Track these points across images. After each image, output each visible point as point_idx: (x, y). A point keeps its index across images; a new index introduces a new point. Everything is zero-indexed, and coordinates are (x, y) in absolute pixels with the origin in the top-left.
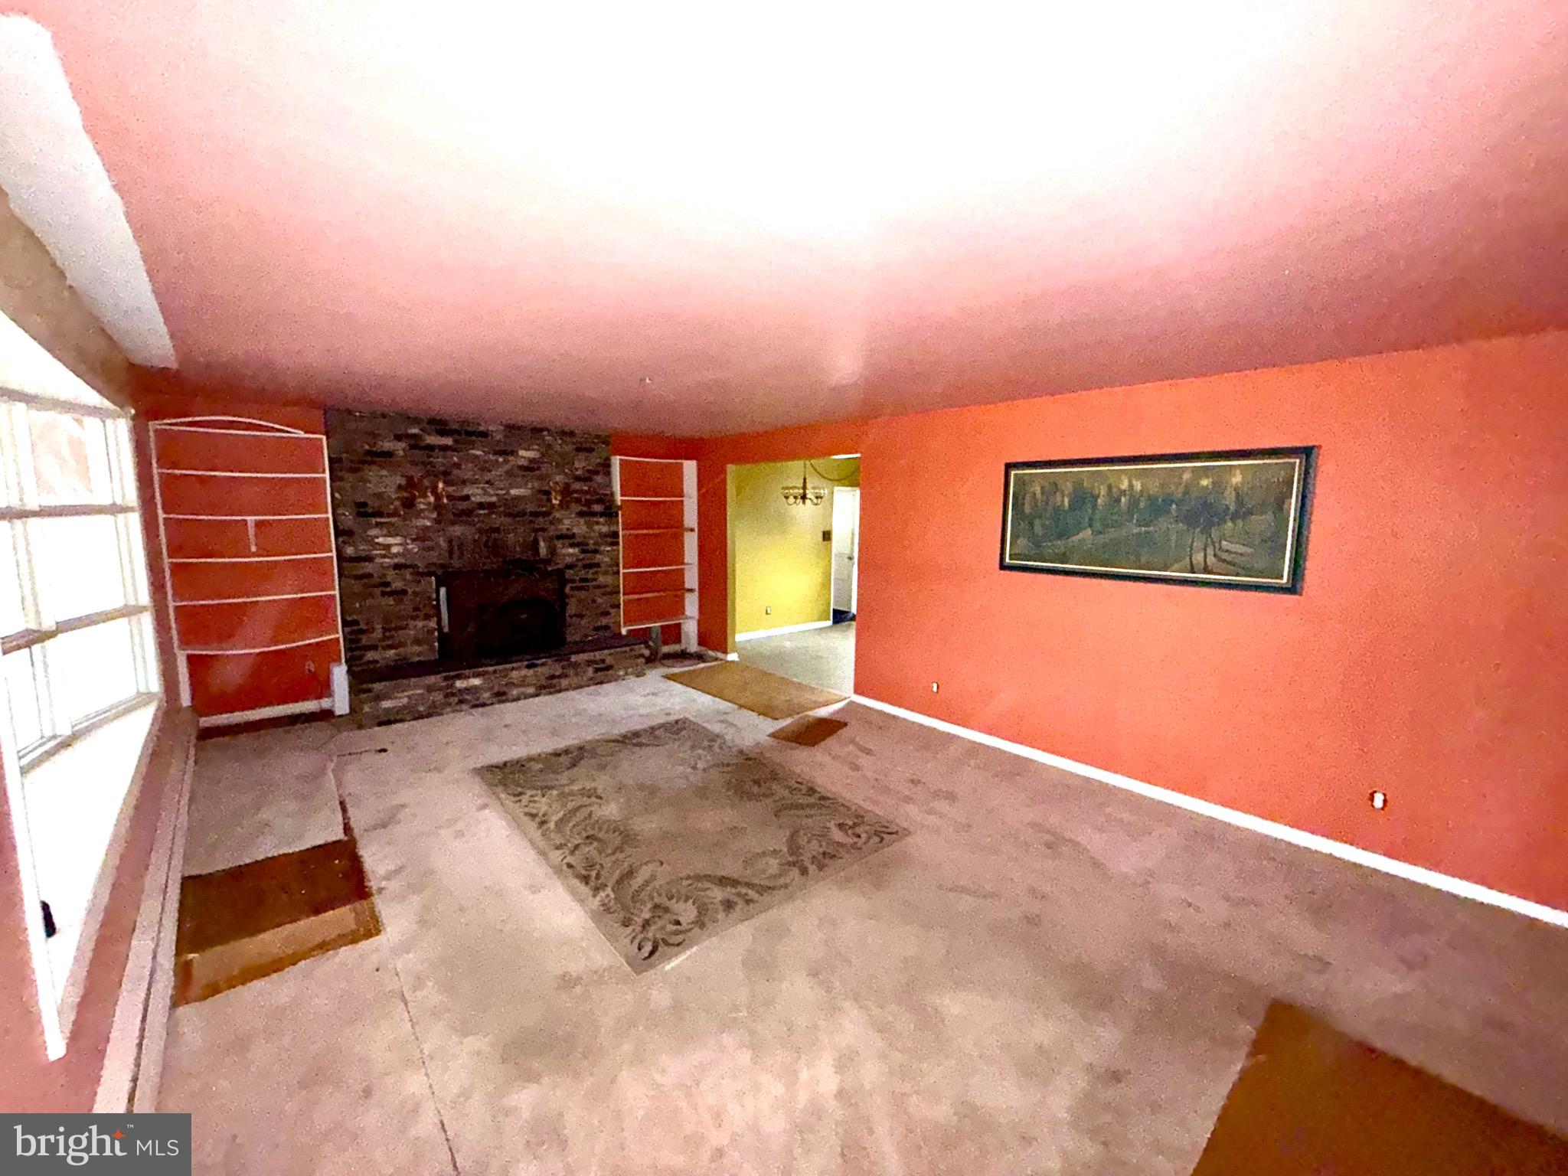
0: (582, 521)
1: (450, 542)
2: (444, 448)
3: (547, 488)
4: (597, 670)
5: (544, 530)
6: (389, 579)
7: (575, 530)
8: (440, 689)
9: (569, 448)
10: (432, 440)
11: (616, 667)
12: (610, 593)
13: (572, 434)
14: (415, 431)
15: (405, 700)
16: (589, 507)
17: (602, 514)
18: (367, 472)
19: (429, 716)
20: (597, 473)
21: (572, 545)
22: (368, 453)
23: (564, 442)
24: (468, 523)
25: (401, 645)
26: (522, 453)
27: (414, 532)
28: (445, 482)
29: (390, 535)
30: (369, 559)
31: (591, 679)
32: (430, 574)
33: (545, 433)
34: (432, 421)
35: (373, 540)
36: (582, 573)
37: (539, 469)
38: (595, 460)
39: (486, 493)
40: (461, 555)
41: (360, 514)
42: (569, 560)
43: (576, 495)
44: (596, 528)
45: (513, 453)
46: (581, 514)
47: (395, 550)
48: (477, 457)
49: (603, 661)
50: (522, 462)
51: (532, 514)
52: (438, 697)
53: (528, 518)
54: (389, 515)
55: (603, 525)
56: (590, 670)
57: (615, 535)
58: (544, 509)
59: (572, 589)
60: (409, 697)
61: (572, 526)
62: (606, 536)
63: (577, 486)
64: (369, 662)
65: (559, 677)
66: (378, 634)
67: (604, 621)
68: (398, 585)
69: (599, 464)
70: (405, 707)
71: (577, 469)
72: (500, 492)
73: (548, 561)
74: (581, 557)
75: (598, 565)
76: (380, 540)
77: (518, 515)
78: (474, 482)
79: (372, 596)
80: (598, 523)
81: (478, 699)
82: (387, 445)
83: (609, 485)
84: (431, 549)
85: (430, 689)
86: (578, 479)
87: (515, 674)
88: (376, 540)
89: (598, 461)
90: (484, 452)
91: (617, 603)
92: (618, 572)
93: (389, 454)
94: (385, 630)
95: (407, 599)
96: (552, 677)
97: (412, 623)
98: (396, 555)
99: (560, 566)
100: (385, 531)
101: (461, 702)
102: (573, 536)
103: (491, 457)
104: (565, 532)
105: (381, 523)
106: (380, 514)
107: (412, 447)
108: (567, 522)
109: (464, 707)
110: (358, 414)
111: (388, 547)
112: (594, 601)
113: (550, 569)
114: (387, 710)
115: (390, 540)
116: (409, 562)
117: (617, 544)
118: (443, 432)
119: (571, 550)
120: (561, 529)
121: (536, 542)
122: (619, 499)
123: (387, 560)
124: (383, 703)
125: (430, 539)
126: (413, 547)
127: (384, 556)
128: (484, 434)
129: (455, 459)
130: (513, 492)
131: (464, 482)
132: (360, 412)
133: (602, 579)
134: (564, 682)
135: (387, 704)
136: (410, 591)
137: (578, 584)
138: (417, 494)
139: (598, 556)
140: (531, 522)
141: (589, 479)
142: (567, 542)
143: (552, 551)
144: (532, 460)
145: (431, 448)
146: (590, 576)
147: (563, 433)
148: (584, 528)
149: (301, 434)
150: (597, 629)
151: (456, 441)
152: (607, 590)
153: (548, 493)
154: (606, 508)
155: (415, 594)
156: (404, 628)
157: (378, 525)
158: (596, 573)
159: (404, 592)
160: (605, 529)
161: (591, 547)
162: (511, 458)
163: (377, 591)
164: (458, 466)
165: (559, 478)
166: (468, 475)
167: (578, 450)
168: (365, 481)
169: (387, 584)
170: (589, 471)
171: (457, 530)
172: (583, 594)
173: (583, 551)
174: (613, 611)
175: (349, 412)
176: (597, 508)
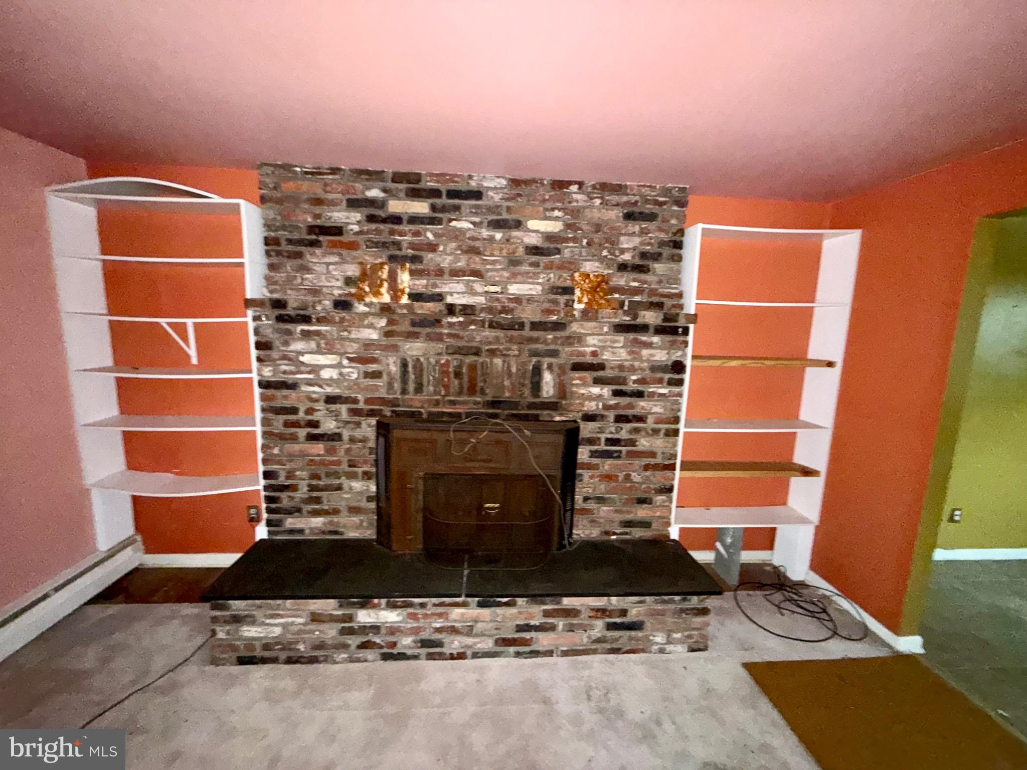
0: (621, 338)
1: (404, 365)
2: (414, 219)
3: (568, 283)
4: (611, 627)
5: (554, 354)
6: (316, 417)
7: (606, 356)
8: (333, 619)
9: (614, 215)
10: (396, 206)
11: (648, 625)
12: (656, 467)
13: (619, 189)
14: (374, 193)
15: (277, 631)
16: (635, 317)
17: (659, 331)
18: (308, 256)
19: (313, 660)
20: (657, 257)
21: (597, 381)
22: (311, 229)
23: (604, 203)
24: (429, 338)
25: (336, 512)
26: (532, 224)
27: (352, 348)
28: (413, 273)
29: (319, 351)
30: (293, 386)
31: (598, 641)
32: (371, 413)
33: (574, 188)
34: (398, 178)
35: (297, 357)
36: (611, 429)
37: (558, 251)
38: (657, 234)
39: (472, 292)
40: (419, 389)
41: (280, 319)
42: (591, 406)
43: (617, 296)
44: (645, 352)
45: (518, 224)
46: (621, 328)
47: (326, 374)
48: (462, 231)
49: (624, 612)
50: (533, 240)
51: (535, 326)
52: (331, 632)
53: (527, 332)
54: (320, 321)
55: (660, 348)
56: (599, 624)
57: (678, 367)
58: (555, 318)
59: (593, 454)
60: (284, 626)
61: (603, 348)
62: (663, 368)
63: (621, 280)
64: (292, 531)
65: (537, 628)
66: (303, 491)
67: (642, 512)
68: (329, 425)
69: (662, 244)
70: (277, 641)
71: (623, 251)
72: (493, 289)
73: (553, 406)
74: (612, 402)
75: (641, 419)
76: (306, 359)
77: (510, 327)
78: (456, 273)
79: (294, 438)
80: (649, 345)
81: (394, 644)
82: (339, 216)
83: (676, 279)
84: (377, 375)
85: (316, 618)
86: (623, 267)
87: (457, 612)
88: (302, 359)
89: (663, 236)
90: (474, 223)
91: (668, 484)
92: (676, 432)
93: (338, 231)
94: (312, 488)
95: (342, 448)
96: (527, 628)
97: (345, 482)
98: (330, 382)
99: (570, 416)
100: (313, 345)
101: (364, 646)
102: (601, 367)
103: (485, 233)
104: (589, 359)
105: (309, 332)
106: (306, 320)
107: (371, 219)
108: (591, 340)
109: (370, 654)
110: (298, 169)
111: (315, 369)
112: (628, 477)
113: (557, 419)
114: (250, 643)
115: (321, 360)
116: (346, 393)
117: (680, 383)
118: (415, 194)
119: (596, 390)
120: (583, 354)
121: (537, 371)
122: (691, 304)
123: (316, 389)
124: (245, 628)
125: (374, 360)
126: (353, 373)
127: (310, 383)
128: (477, 194)
129: (430, 235)
130: (514, 289)
131: (440, 272)
132: (301, 167)
133: (644, 443)
134: (543, 640)
135: (250, 632)
136: (346, 435)
137: (603, 447)
138: (367, 289)
139: (642, 403)
140: (531, 340)
141: (640, 269)
142: (588, 376)
143: (563, 390)
144: (549, 237)
145: (396, 219)
146: (624, 435)
147: (604, 187)
148: (623, 354)
149: (216, 199)
150: (629, 524)
151: (433, 208)
152: (652, 461)
153: (568, 291)
154: (666, 319)
155: (352, 440)
156: (339, 488)
157: (306, 335)
158: (637, 430)
159: (336, 437)
160: (661, 356)
161: (631, 387)
162: (515, 233)
163: (302, 433)
164: (432, 248)
165: (590, 267)
166: (446, 262)
167: (629, 216)
168: (306, 269)
169: (315, 424)
170: (643, 255)
171: (414, 349)
172: (607, 465)
173: (617, 393)
174: (660, 499)
175: (287, 167)
176: (650, 317)
